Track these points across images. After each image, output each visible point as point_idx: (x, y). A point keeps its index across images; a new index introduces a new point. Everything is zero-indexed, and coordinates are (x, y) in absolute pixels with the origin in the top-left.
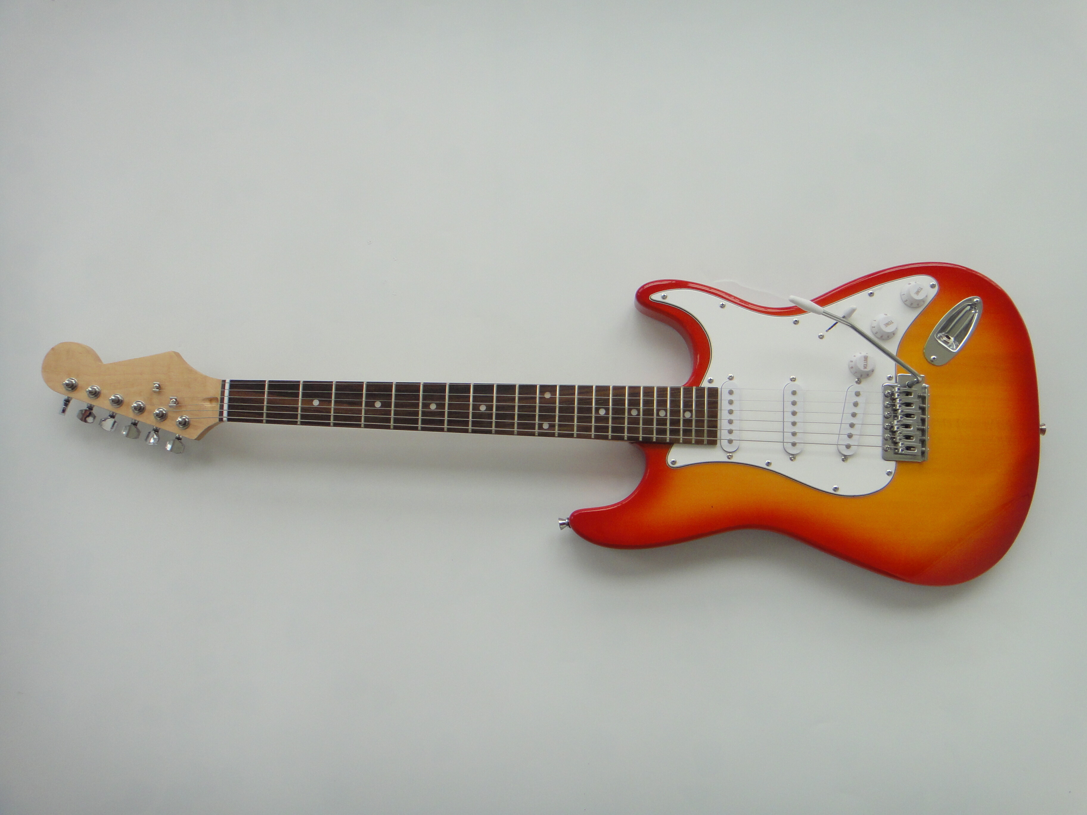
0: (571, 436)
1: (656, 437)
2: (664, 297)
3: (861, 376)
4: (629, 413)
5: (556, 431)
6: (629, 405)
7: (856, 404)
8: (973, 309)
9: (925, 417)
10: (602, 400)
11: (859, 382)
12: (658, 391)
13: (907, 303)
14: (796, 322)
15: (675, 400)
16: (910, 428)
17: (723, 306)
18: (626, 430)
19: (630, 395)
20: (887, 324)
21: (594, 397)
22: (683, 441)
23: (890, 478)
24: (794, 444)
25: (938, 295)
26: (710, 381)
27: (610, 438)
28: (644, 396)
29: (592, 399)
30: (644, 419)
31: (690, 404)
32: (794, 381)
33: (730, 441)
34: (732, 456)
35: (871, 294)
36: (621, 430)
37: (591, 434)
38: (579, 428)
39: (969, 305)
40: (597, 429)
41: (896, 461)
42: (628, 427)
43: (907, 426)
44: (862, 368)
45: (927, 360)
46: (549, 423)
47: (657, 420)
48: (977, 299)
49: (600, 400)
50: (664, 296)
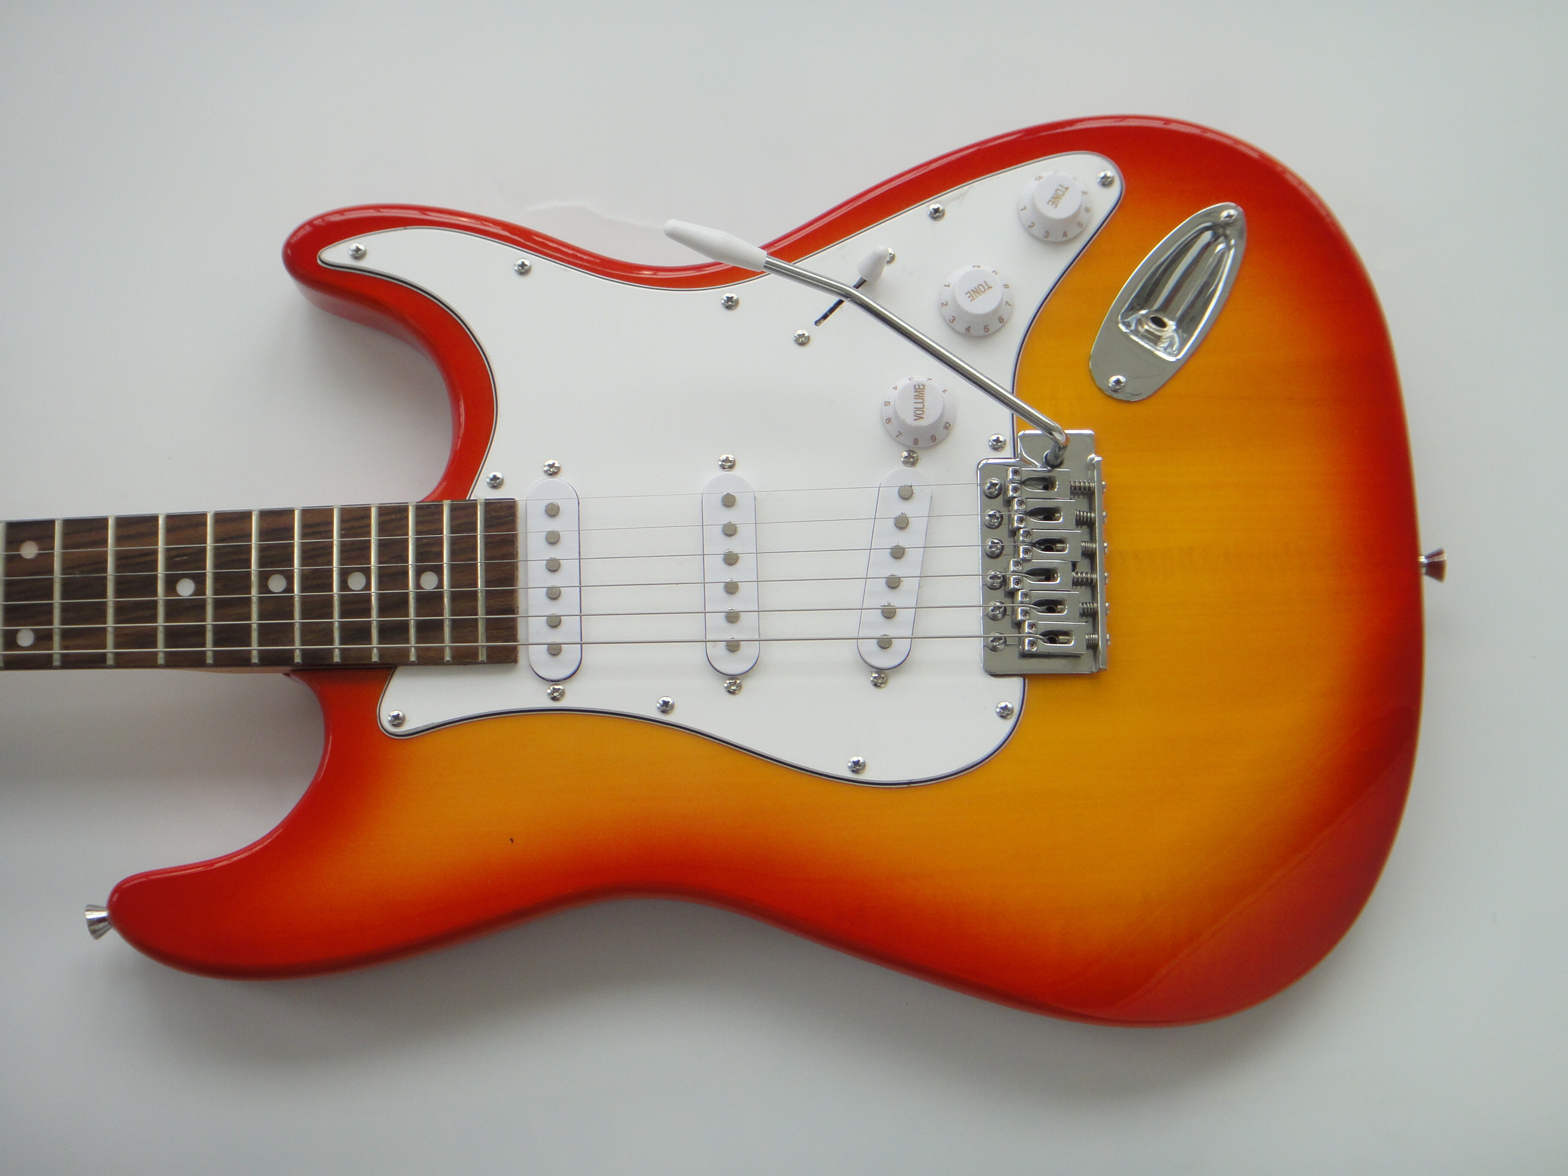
0: (98, 662)
1: (341, 649)
2: (358, 254)
3: (916, 442)
4: (263, 586)
5: (57, 650)
6: (262, 563)
7: (902, 523)
8: (1222, 239)
9: (1094, 545)
10: (186, 555)
11: (911, 460)
12: (342, 521)
13: (1035, 231)
14: (730, 304)
15: (393, 542)
16: (1055, 579)
17: (523, 270)
18: (255, 635)
19: (263, 534)
20: (974, 293)
21: (161, 546)
22: (418, 657)
23: (1008, 724)
24: (733, 646)
25: (1120, 206)
26: (496, 483)
27: (209, 660)
28: (304, 535)
29: (156, 552)
30: (304, 601)
31: (435, 549)
32: (731, 467)
33: (555, 650)
34: (562, 694)
35: (937, 214)
36: (242, 635)
37: (156, 654)
38: (122, 639)
39: (1207, 229)
40: (173, 636)
41: (1024, 676)
42: (260, 625)
43: (1047, 574)
44: (910, 419)
45: (1101, 390)
46: (33, 630)
47: (344, 601)
48: (1229, 211)
49: (177, 556)
50: (358, 250)
